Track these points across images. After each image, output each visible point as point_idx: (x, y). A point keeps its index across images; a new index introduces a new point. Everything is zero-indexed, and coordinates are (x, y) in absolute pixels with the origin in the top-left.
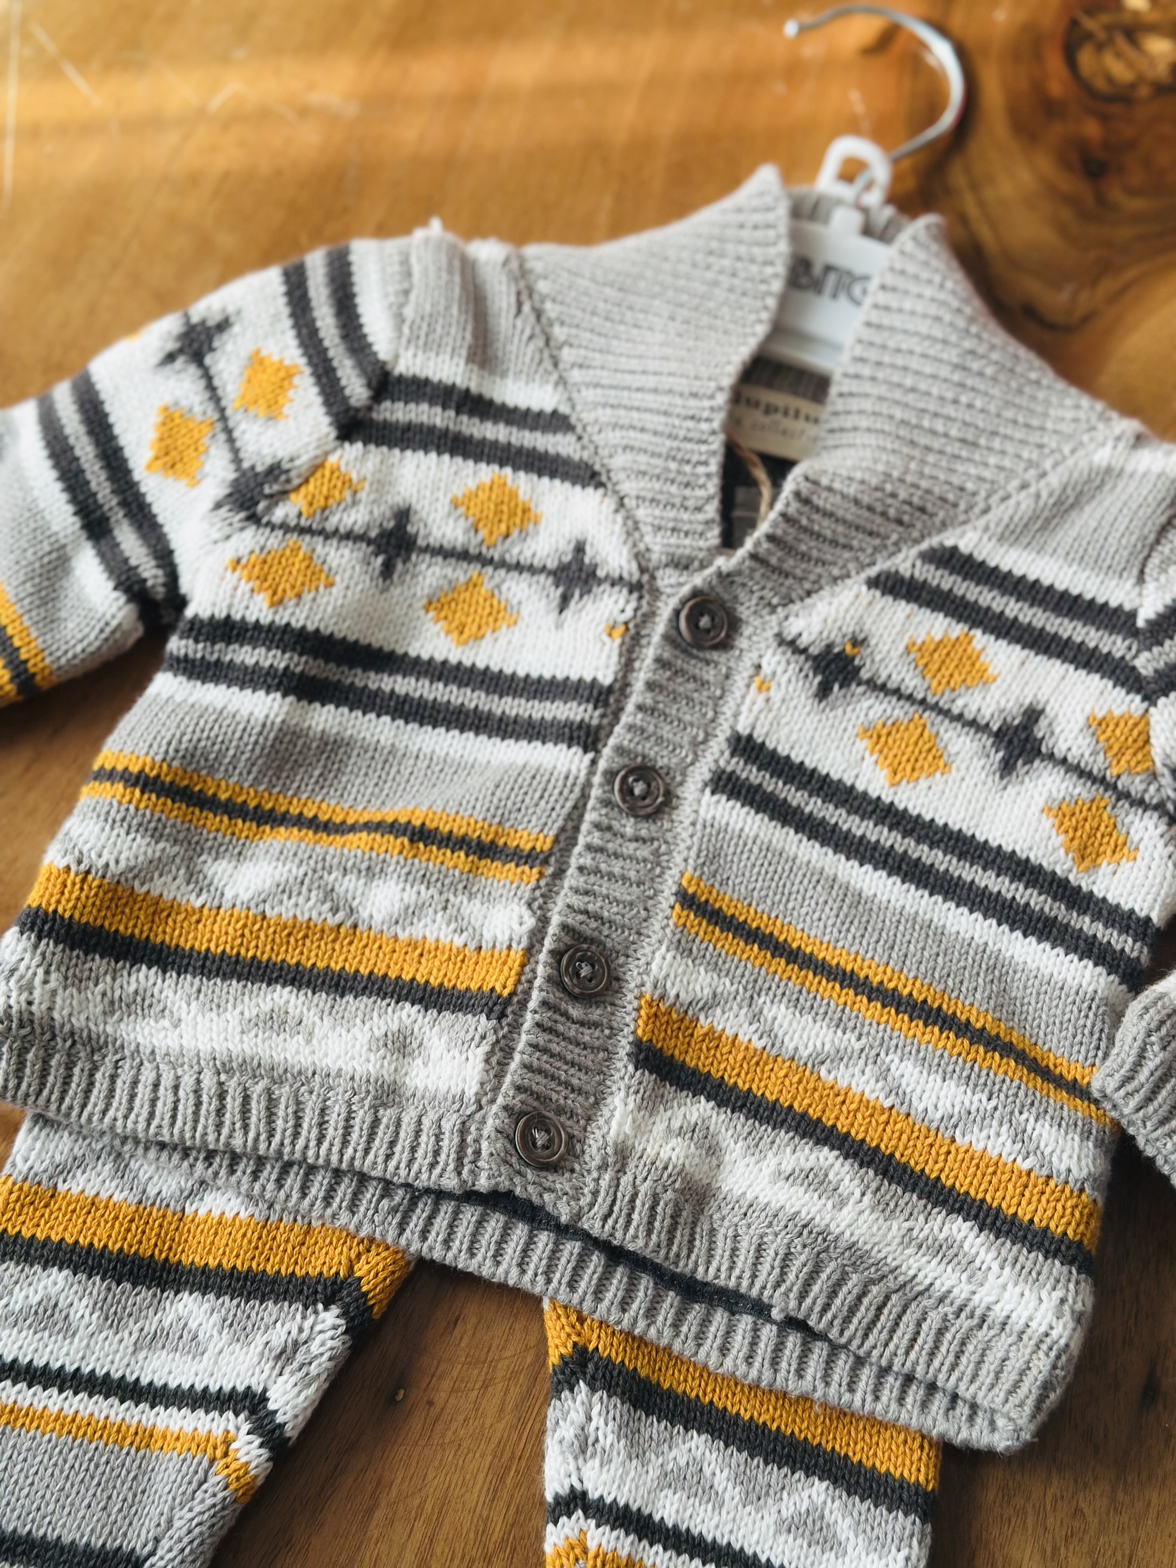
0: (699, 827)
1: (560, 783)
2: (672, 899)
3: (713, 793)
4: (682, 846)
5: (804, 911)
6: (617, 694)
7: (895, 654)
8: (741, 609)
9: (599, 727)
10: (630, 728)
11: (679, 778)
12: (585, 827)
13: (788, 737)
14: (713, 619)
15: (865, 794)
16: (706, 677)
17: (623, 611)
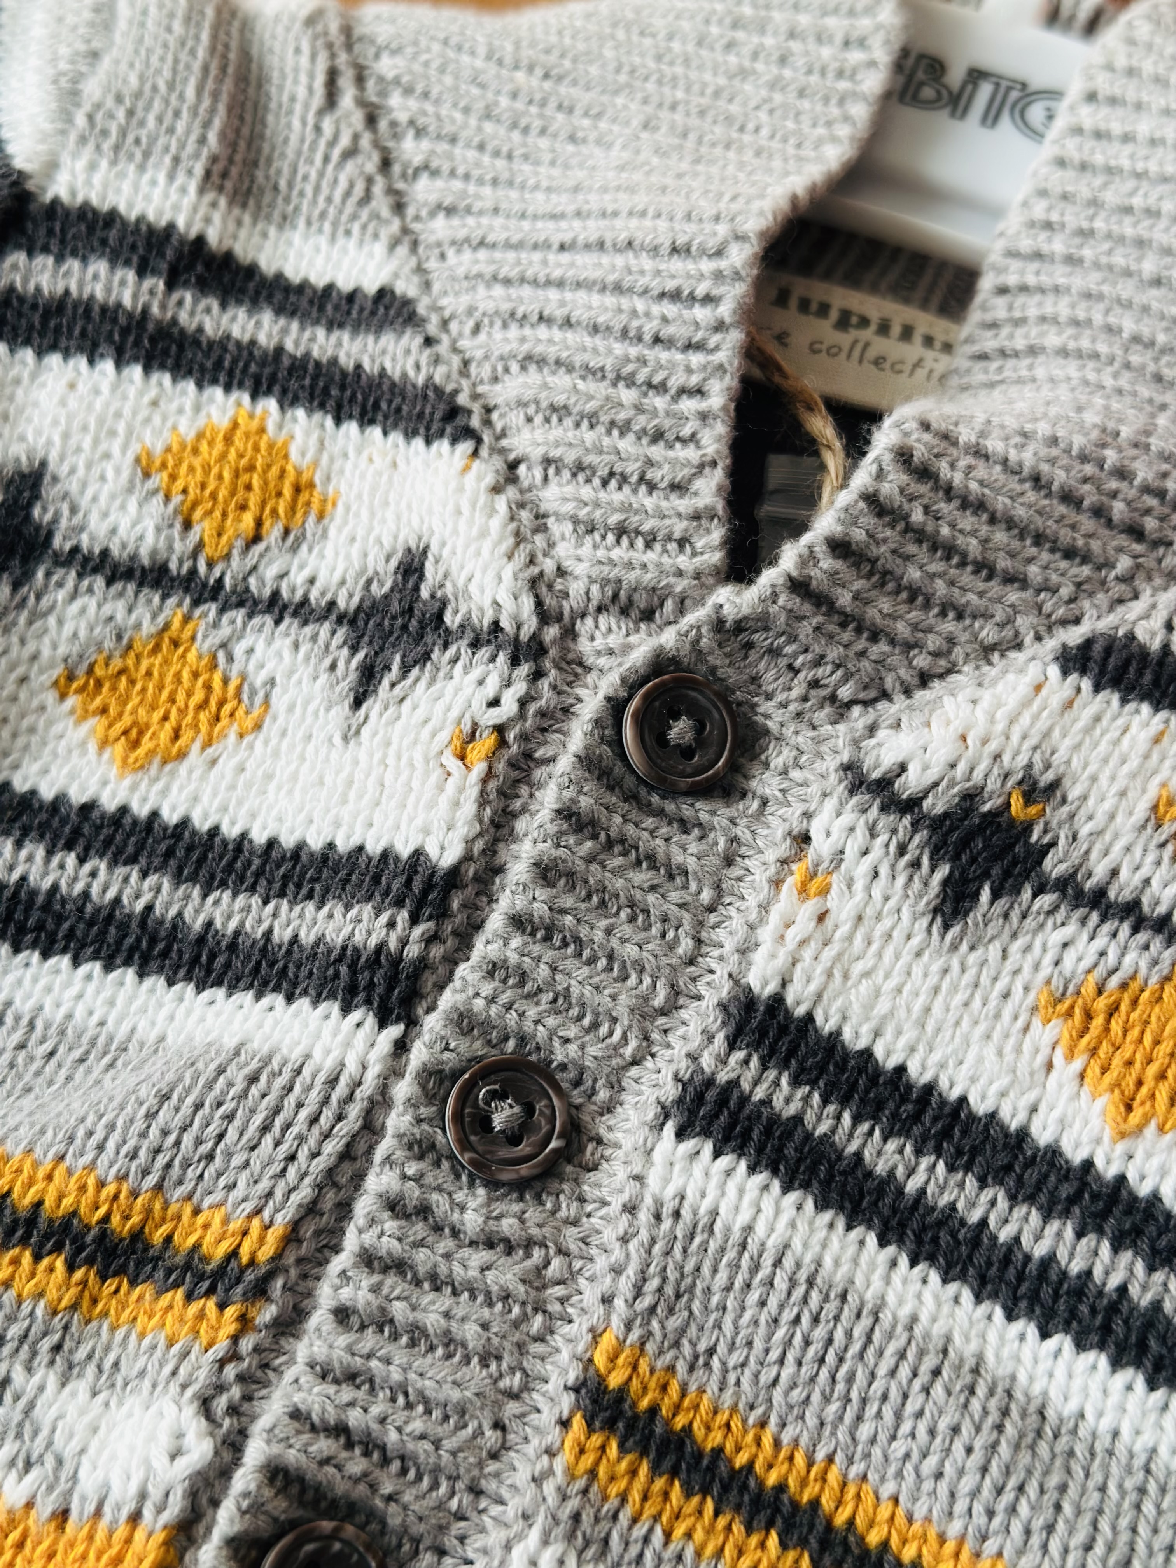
0: (644, 1216)
1: (314, 1097)
2: (567, 1401)
3: (681, 1134)
4: (601, 1263)
5: (899, 1448)
6: (470, 891)
7: (1127, 824)
8: (766, 707)
9: (422, 965)
10: (493, 969)
11: (603, 1094)
12: (364, 1206)
13: (869, 1007)
14: (699, 728)
15: (1054, 1152)
16: (678, 858)
17: (495, 703)
